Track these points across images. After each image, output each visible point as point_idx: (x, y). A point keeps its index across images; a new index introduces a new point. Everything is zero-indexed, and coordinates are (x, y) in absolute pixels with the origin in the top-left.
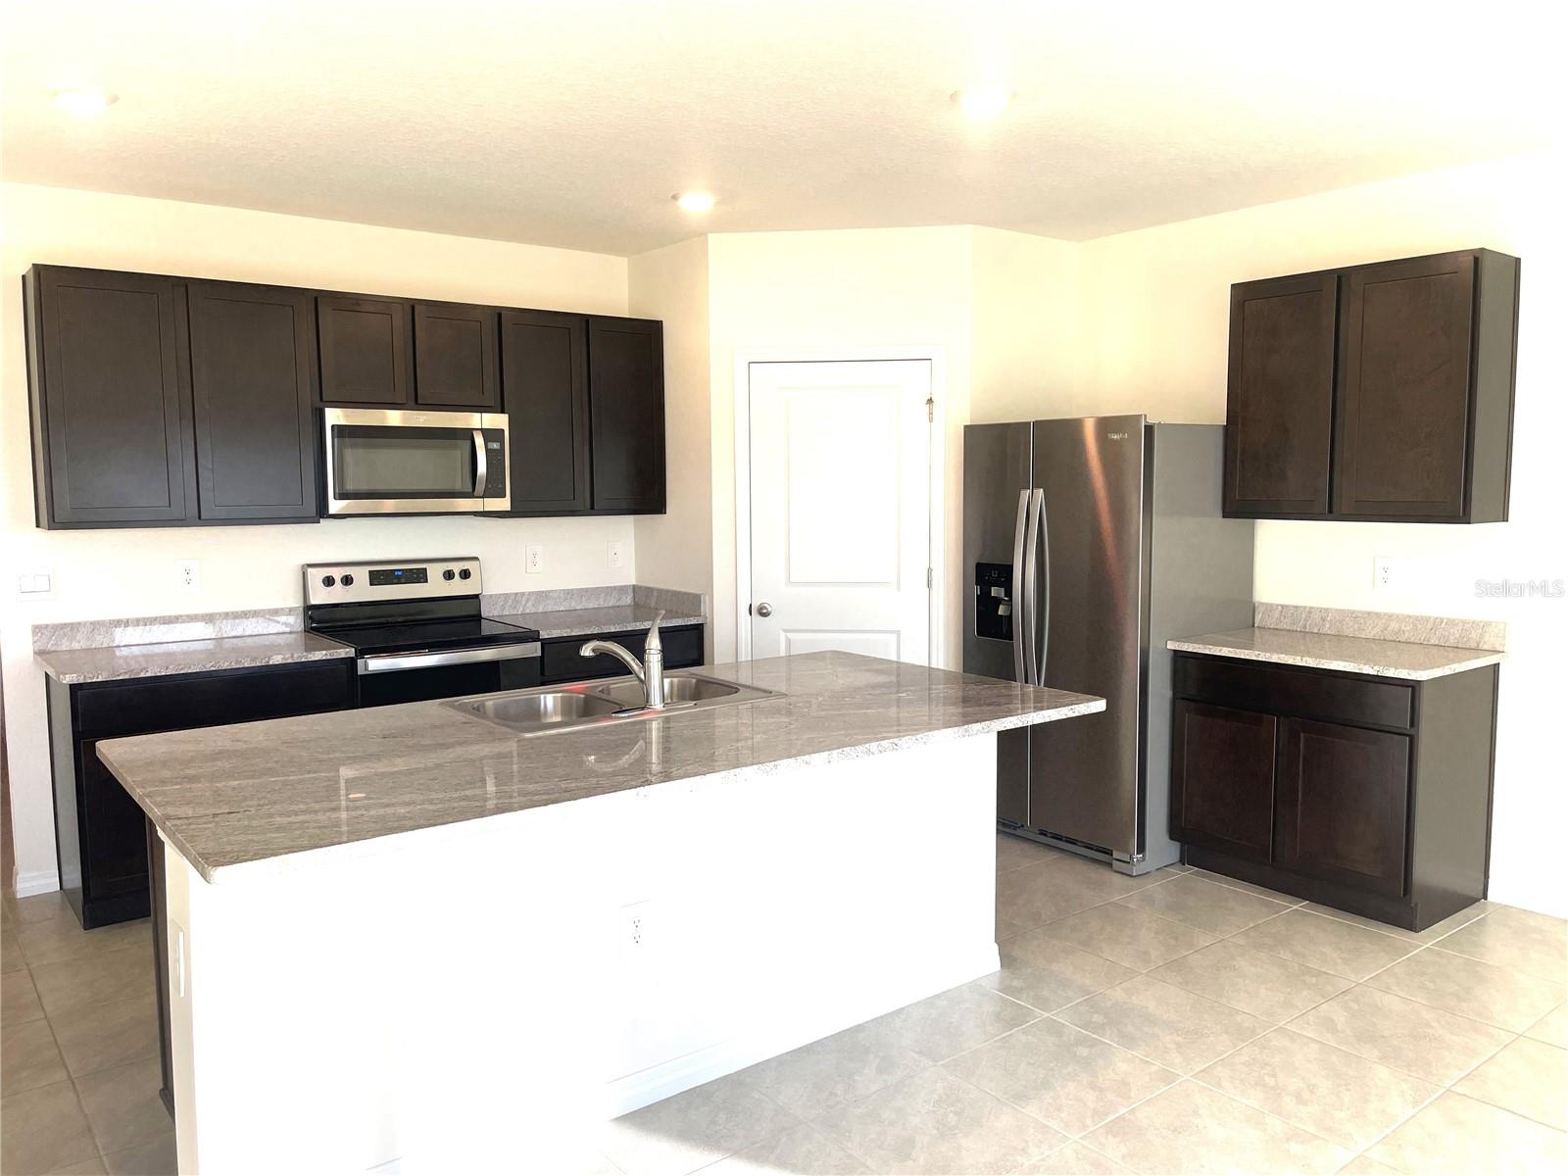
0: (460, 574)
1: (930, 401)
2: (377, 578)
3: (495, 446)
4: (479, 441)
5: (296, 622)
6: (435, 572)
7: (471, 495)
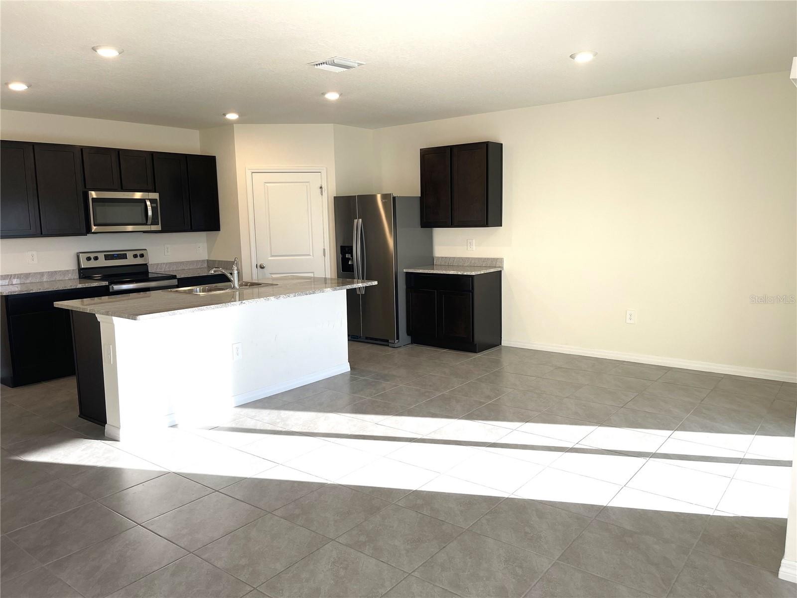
0: (140, 255)
1: (321, 188)
2: (107, 257)
3: (155, 205)
4: (148, 203)
5: (76, 276)
6: (130, 255)
7: (146, 224)
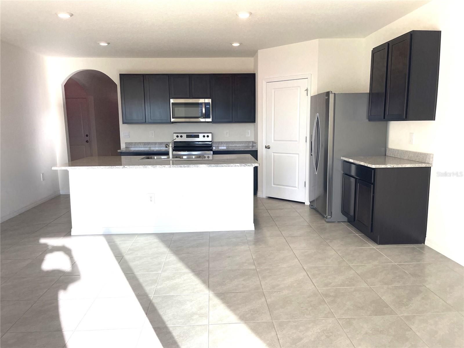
0: (207, 136)
1: (307, 90)
2: (188, 136)
3: (208, 106)
4: (204, 105)
6: (200, 135)
7: (202, 118)
